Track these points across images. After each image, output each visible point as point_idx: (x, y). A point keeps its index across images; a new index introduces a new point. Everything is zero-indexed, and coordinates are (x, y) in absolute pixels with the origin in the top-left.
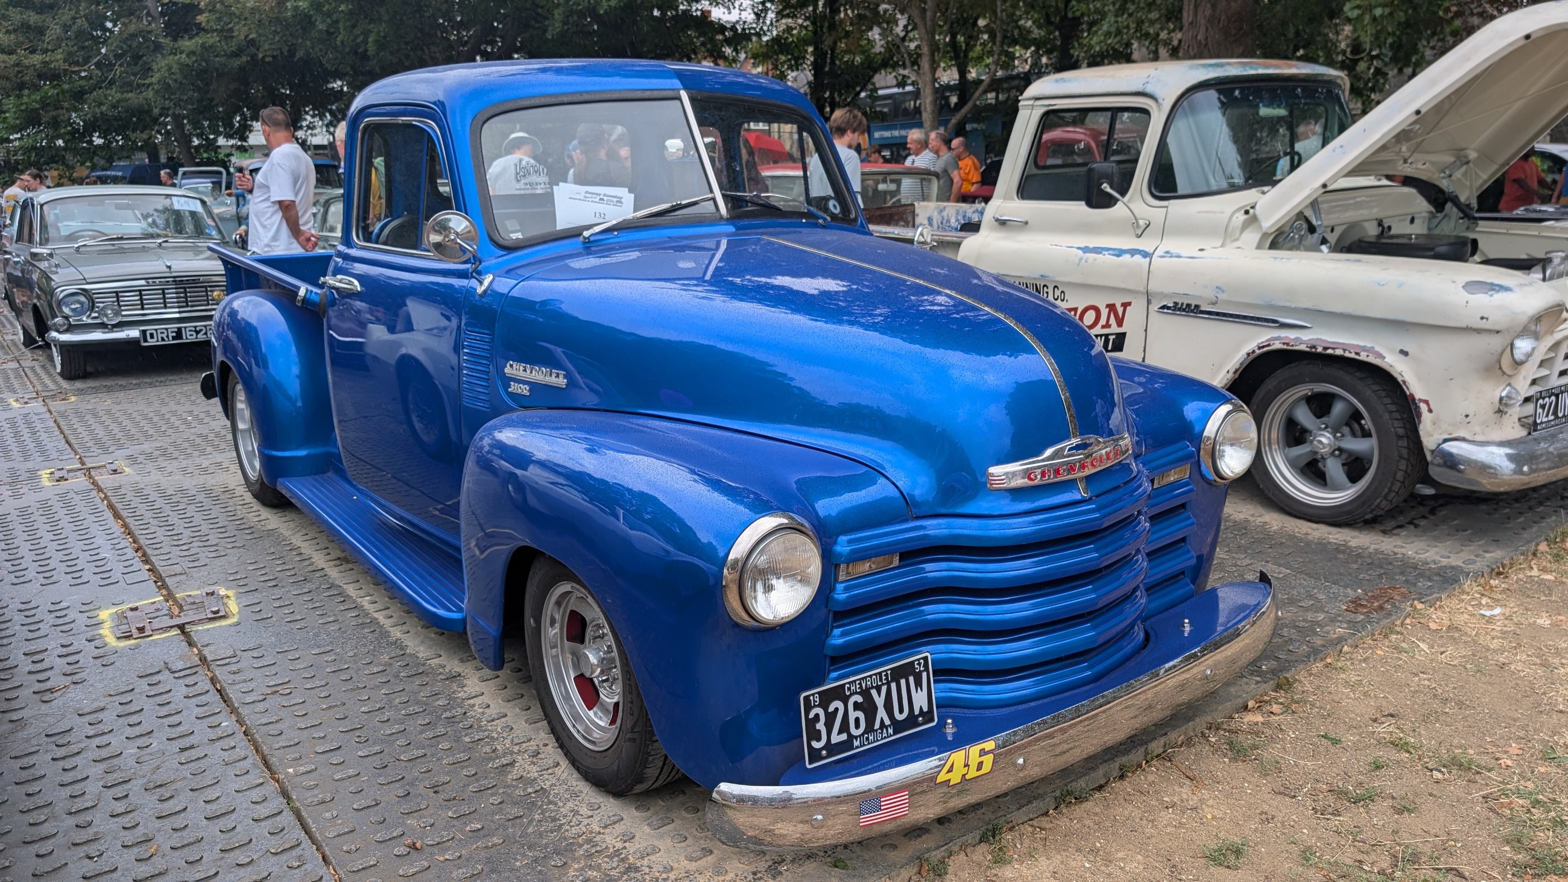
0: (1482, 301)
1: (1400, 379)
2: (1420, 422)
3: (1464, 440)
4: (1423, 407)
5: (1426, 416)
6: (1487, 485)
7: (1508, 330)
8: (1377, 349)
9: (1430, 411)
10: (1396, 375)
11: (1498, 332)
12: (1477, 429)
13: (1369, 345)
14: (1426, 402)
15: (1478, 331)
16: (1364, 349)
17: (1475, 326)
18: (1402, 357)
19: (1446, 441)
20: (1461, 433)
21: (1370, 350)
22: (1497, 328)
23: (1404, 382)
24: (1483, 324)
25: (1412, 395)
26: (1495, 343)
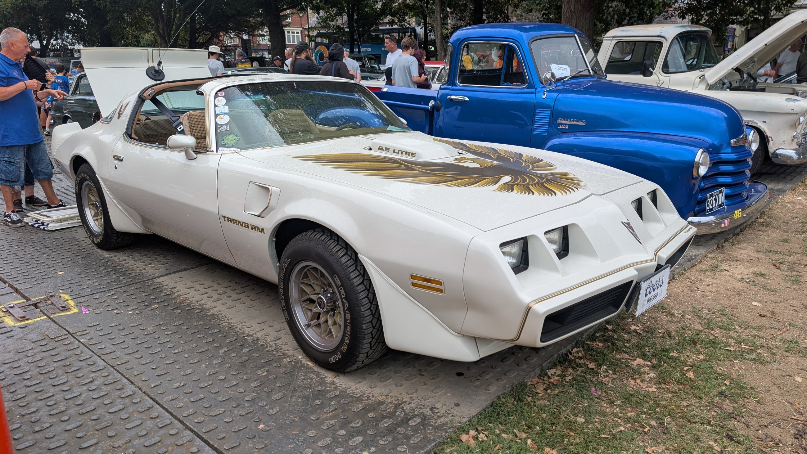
0: (792, 105)
1: (763, 130)
2: (769, 144)
3: (783, 149)
4: (770, 139)
5: (771, 142)
6: (789, 162)
7: (800, 113)
8: (755, 121)
9: (772, 140)
10: (761, 129)
11: (797, 114)
12: (787, 145)
13: (752, 120)
14: (771, 137)
15: (790, 114)
16: (750, 121)
17: (789, 112)
18: (764, 123)
19: (777, 149)
20: (782, 147)
21: (753, 122)
22: (797, 112)
23: (764, 131)
24: (793, 112)
25: (767, 136)
26: (796, 117)
